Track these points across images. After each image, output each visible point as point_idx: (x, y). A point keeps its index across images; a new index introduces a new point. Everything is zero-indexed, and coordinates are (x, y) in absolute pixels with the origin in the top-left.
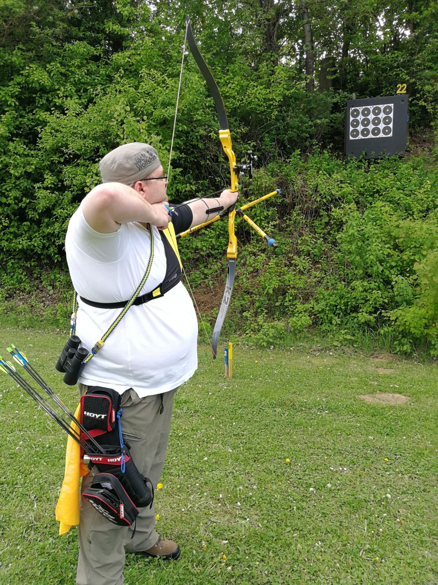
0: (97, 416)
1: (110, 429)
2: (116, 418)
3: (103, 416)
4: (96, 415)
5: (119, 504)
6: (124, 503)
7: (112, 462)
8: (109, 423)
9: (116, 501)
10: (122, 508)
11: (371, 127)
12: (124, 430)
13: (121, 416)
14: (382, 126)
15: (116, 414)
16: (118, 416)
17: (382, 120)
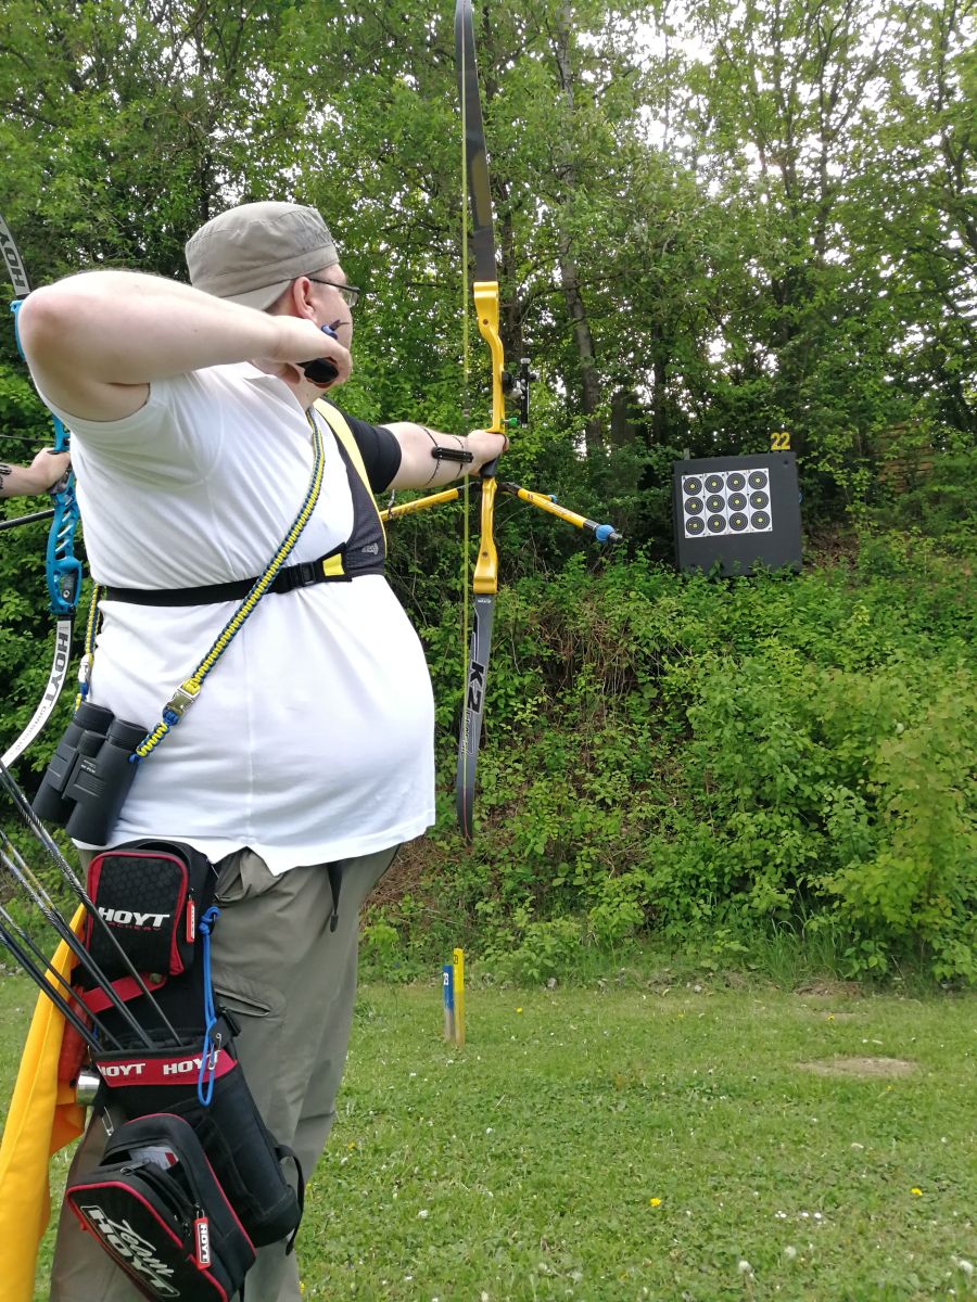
0: (140, 919)
1: (177, 966)
2: (198, 931)
3: (159, 919)
4: (137, 915)
5: (193, 1218)
6: (208, 1214)
7: (179, 1075)
8: (174, 945)
9: (184, 1207)
10: (203, 1230)
11: (727, 513)
12: (219, 979)
13: (212, 926)
14: (749, 511)
15: (198, 922)
16: (205, 928)
17: (748, 498)
